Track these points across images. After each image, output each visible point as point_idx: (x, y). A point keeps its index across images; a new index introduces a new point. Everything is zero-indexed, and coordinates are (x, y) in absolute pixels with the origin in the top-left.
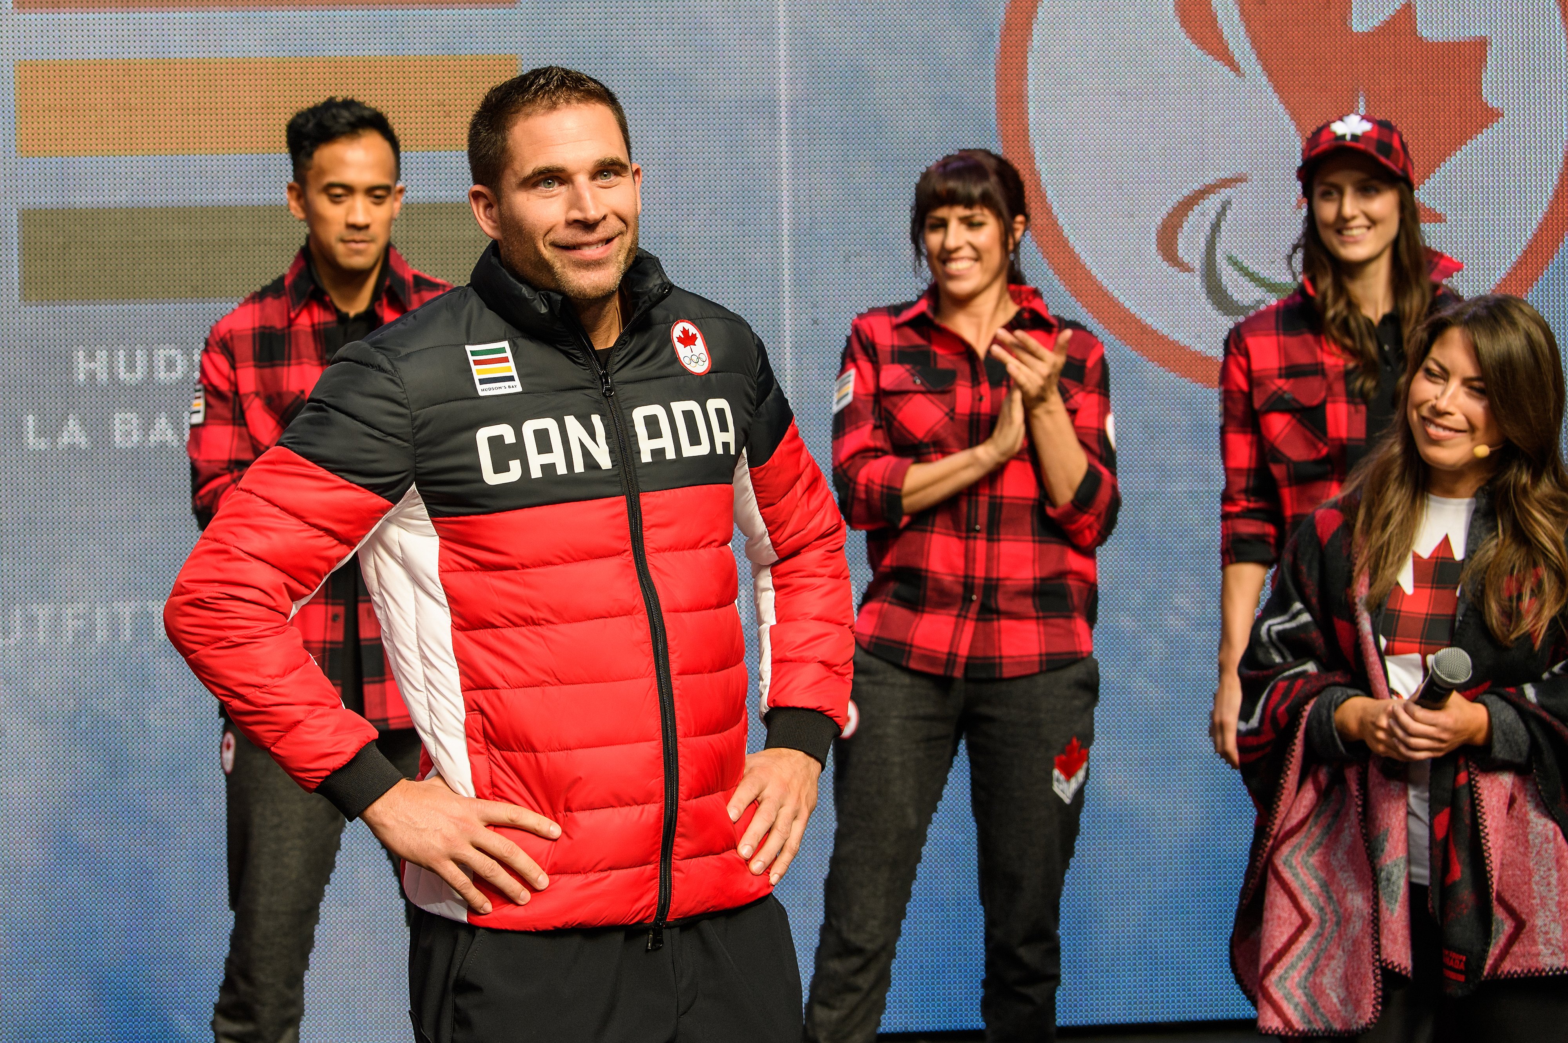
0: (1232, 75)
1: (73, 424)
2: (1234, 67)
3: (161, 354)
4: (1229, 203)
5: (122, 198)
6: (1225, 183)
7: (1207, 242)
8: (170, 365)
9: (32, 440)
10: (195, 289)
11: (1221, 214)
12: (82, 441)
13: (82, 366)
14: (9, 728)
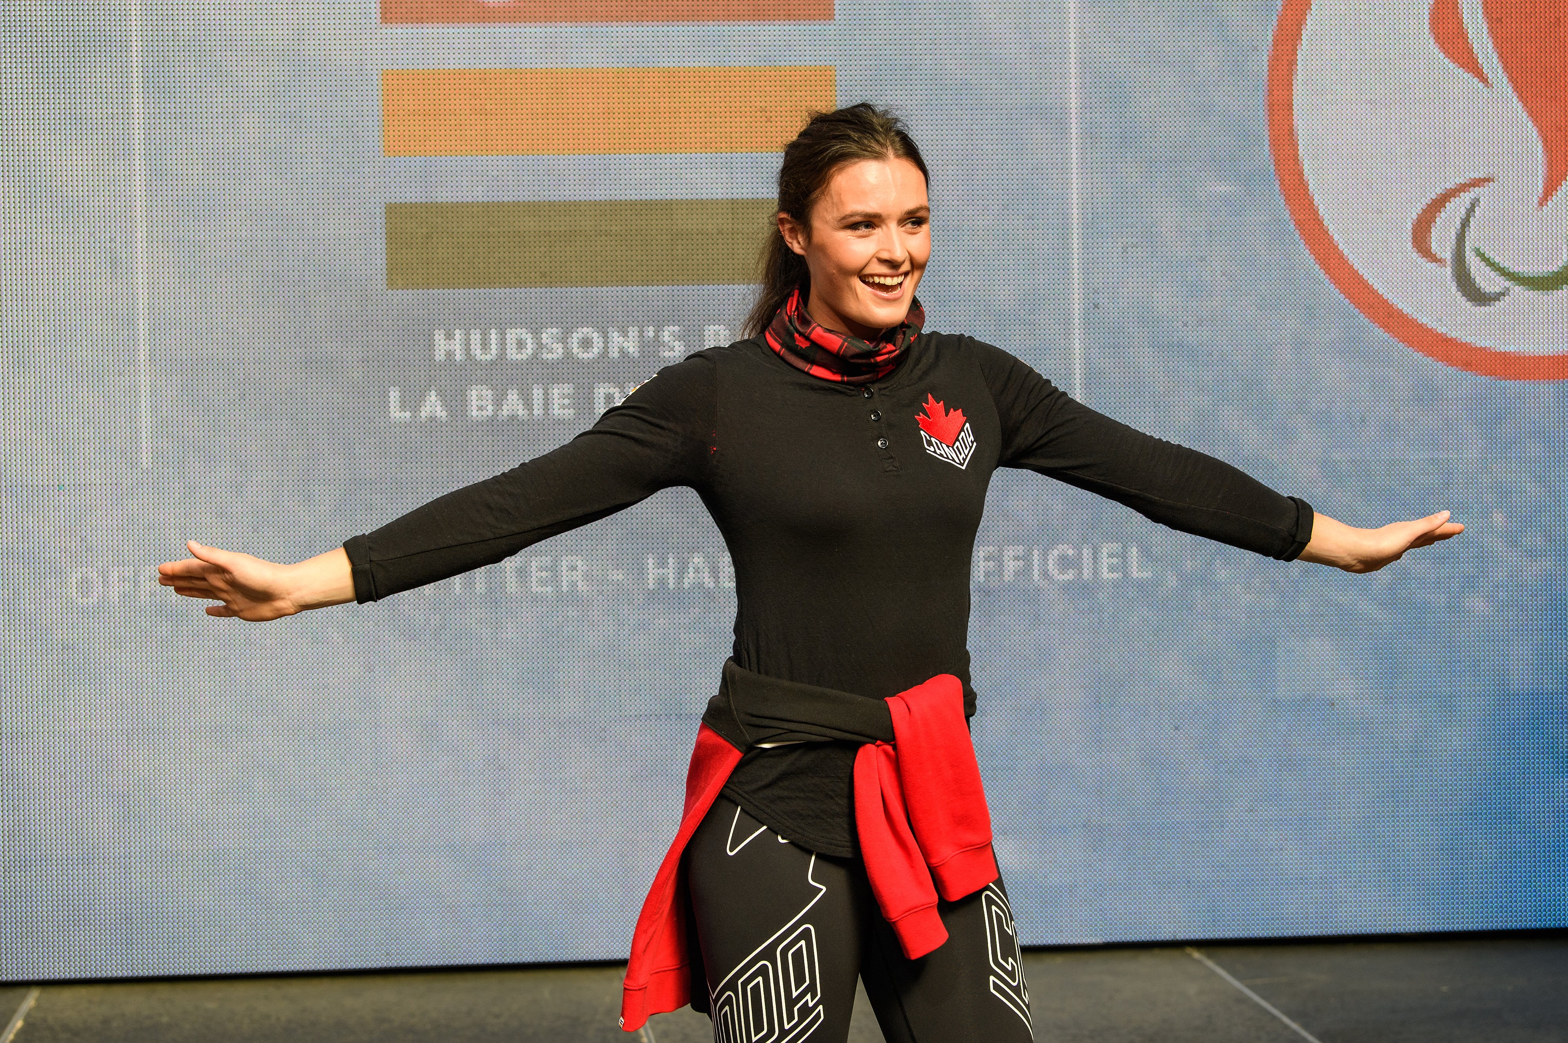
0: (1481, 85)
1: (433, 396)
2: (1484, 80)
3: (512, 335)
4: (1478, 200)
5: (478, 194)
6: (1476, 183)
7: (1458, 235)
8: (521, 344)
9: (397, 413)
10: (544, 275)
11: (1471, 211)
12: (441, 413)
13: (441, 345)
14: (377, 665)
